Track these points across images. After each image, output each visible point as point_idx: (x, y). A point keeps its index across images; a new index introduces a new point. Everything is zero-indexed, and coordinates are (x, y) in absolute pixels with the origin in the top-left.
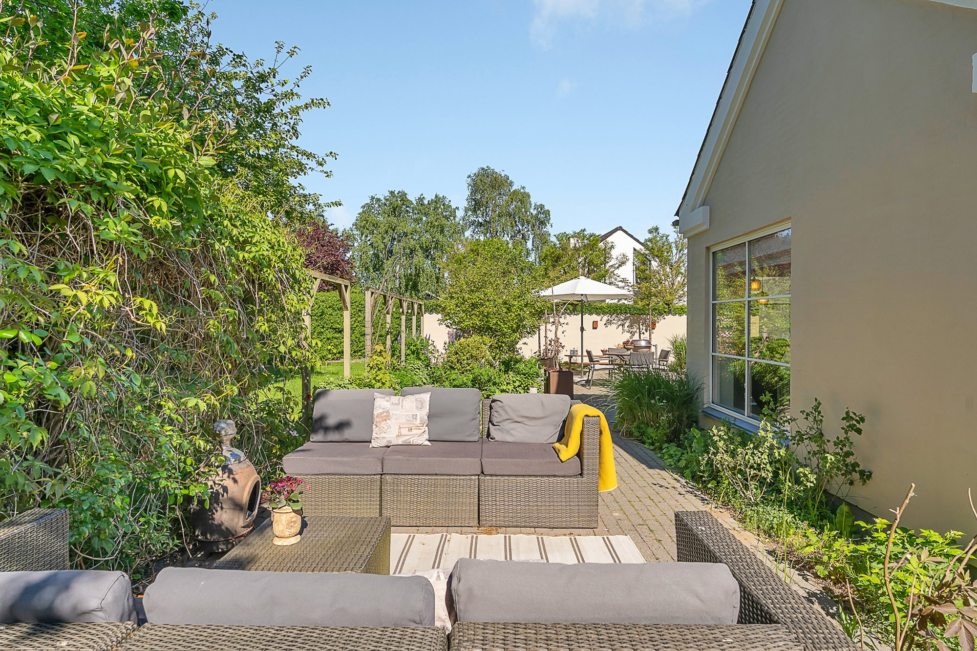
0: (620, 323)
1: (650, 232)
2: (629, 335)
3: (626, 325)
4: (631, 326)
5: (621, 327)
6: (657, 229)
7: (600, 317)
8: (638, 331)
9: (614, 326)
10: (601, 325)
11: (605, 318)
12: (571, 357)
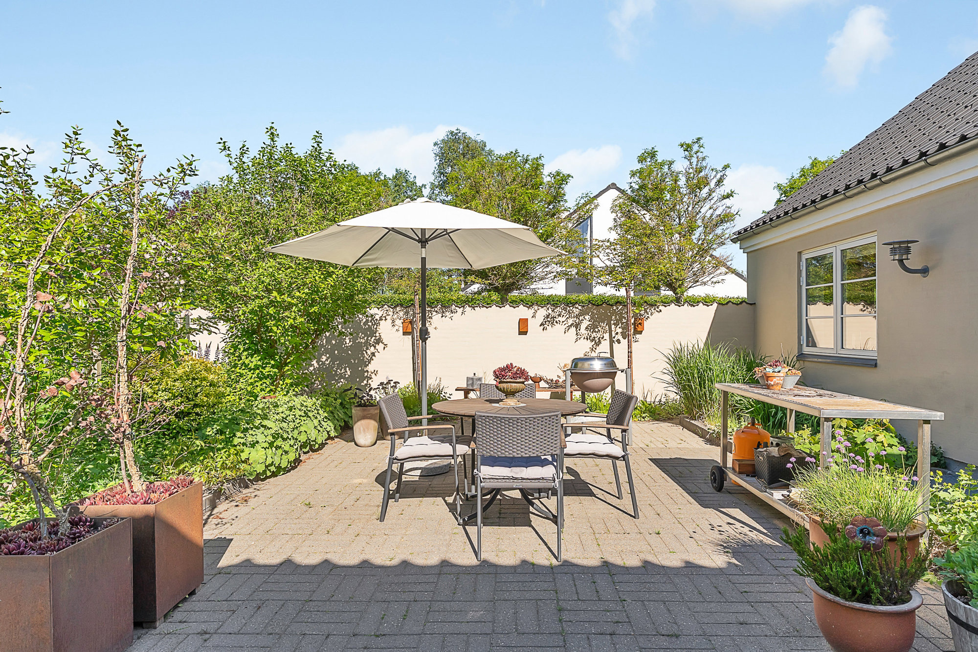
0: (570, 321)
1: (641, 159)
2: (589, 344)
3: (583, 326)
4: (592, 328)
5: (573, 329)
6: (653, 154)
7: (532, 311)
8: (607, 336)
9: (559, 328)
10: (534, 325)
11: (542, 312)
12: (467, 392)
